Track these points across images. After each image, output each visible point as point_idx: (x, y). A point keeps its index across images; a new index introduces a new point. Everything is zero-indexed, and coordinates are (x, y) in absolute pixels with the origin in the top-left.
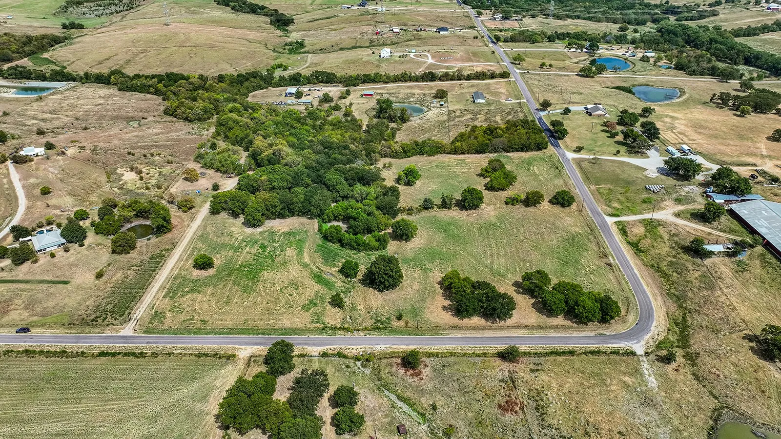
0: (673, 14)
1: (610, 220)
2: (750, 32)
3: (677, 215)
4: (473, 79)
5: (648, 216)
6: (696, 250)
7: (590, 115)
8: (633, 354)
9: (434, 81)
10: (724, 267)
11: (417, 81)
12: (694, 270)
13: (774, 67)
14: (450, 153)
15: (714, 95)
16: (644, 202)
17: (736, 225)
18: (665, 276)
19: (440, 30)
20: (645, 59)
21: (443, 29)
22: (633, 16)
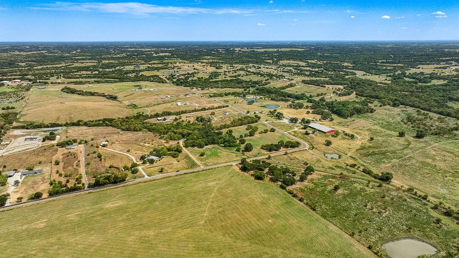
0: (257, 84)
1: (286, 132)
2: (283, 88)
3: (299, 129)
4: (218, 108)
5: (293, 130)
6: (307, 134)
7: (262, 113)
8: (306, 150)
9: (205, 110)
10: (313, 135)
11: (200, 111)
12: (308, 137)
13: (296, 97)
14: (233, 127)
15: (288, 105)
16: (290, 128)
17: (311, 129)
18: (303, 139)
19: (186, 95)
20: (261, 98)
21: (187, 95)
22: (245, 85)
